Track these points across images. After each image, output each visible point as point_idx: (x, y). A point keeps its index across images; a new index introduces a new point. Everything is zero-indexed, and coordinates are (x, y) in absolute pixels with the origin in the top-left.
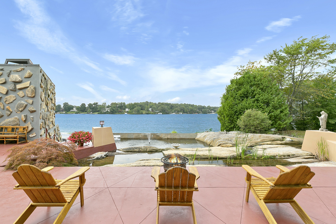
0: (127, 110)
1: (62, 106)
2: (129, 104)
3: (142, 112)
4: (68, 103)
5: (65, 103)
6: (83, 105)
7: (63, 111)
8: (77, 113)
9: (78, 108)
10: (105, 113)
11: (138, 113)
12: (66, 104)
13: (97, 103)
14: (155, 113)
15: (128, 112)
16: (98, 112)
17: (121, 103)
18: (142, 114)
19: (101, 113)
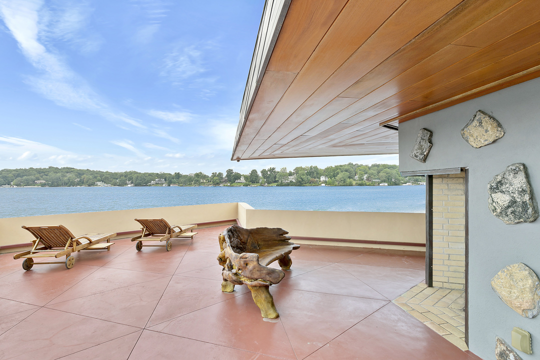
0: (323, 179)
1: (225, 175)
2: (327, 169)
3: (351, 182)
4: (232, 170)
5: (229, 170)
6: (254, 172)
7: (226, 181)
8: (246, 185)
9: (246, 177)
10: (288, 185)
11: (344, 184)
12: (230, 172)
13: (274, 169)
14: (373, 184)
15: (325, 182)
16: (277, 184)
17: (311, 168)
18: (351, 185)
19: (282, 185)
